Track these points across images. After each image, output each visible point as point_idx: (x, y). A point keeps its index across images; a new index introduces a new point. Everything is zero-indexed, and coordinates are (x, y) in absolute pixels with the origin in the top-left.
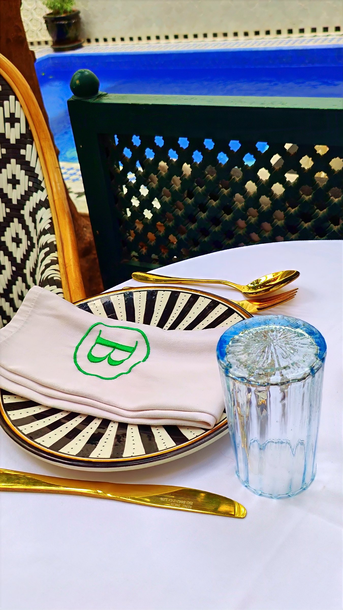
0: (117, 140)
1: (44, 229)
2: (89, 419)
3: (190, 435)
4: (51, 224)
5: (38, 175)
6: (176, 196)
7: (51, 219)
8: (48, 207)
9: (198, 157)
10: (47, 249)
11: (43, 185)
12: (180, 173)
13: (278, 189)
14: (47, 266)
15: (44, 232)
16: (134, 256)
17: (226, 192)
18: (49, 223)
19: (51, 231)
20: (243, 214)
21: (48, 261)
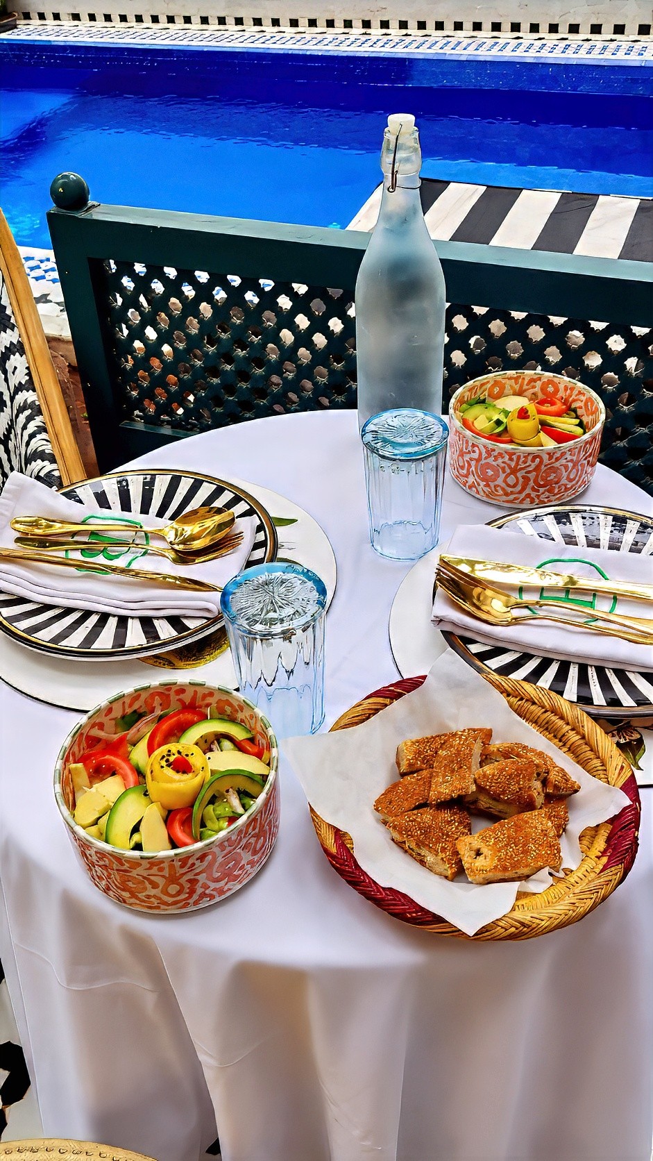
0: (113, 266)
1: (20, 383)
2: (87, 614)
3: (192, 624)
4: (29, 374)
5: (5, 307)
6: (193, 342)
7: (28, 368)
8: (22, 353)
9: (220, 294)
10: (28, 412)
11: (12, 320)
12: (197, 314)
13: (320, 340)
14: (32, 436)
15: (19, 388)
16: (137, 416)
17: (255, 339)
18: (26, 375)
19: (30, 385)
20: (278, 369)
21: (32, 427)
